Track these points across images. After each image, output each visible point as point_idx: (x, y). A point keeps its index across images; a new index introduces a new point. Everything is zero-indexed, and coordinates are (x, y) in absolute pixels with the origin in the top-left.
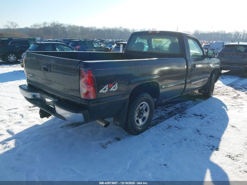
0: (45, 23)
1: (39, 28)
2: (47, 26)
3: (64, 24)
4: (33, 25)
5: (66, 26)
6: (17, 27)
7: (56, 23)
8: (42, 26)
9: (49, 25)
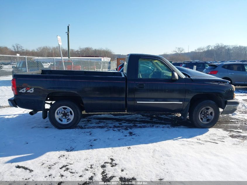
0: (209, 46)
1: (202, 51)
2: (210, 48)
3: (229, 45)
4: (197, 49)
5: (231, 48)
6: (183, 52)
7: (220, 45)
8: (206, 50)
9: (213, 48)
